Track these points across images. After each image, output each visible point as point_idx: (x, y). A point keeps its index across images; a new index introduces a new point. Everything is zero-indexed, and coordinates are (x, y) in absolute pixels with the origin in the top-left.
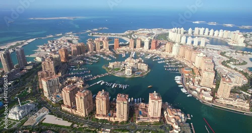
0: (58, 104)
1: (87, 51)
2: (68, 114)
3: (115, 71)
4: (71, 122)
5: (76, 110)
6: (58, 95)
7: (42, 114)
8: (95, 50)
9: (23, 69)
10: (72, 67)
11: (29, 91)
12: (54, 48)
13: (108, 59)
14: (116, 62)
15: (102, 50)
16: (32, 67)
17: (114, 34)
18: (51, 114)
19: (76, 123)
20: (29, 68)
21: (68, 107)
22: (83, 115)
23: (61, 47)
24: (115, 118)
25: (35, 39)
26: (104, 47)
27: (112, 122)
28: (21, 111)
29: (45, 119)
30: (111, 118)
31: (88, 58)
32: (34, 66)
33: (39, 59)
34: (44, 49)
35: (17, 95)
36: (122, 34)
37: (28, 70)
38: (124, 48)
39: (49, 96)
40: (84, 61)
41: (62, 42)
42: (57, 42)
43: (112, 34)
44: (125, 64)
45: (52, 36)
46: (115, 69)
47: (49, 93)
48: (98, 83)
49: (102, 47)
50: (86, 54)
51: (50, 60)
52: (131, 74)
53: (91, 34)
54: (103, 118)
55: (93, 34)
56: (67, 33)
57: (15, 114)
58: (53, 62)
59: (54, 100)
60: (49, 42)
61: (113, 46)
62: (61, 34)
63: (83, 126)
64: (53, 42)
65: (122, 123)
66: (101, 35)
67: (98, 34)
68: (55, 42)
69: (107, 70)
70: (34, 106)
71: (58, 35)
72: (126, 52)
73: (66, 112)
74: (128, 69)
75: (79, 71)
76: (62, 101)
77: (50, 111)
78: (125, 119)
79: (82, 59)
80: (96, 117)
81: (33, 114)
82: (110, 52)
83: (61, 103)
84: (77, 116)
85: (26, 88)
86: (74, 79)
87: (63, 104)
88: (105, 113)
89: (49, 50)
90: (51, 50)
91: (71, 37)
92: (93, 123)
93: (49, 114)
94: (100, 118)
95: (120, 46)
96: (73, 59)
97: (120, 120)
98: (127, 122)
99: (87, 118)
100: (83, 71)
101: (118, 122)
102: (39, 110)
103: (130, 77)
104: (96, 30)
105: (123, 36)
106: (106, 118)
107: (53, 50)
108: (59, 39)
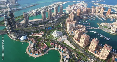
0: (72, 36)
1: (90, 13)
2: (75, 43)
3: (104, 28)
4: (76, 47)
5: (79, 42)
6: (73, 32)
7: (64, 38)
8: (95, 13)
9: (61, 15)
10: (81, 19)
11: (61, 26)
12: (75, 8)
13: (101, 20)
14: (106, 23)
15: (99, 14)
16: (64, 15)
17: (108, 5)
18: (68, 40)
19: (78, 49)
20: (63, 15)
21: (76, 40)
22: (82, 46)
23: (78, 8)
24: (99, 56)
25: (67, 2)
26: (101, 12)
27: (96, 57)
28: (57, 34)
29: (65, 41)
30: (96, 54)
31: (90, 16)
32: (65, 15)
33: (68, 12)
34: (70, 7)
35: (57, 26)
36: (114, 6)
37: (63, 16)
38: (113, 15)
39: (69, 31)
40: (88, 17)
41: (79, 5)
42: (77, 5)
43: (107, 5)
44: (111, 26)
45: (75, 1)
46: (104, 27)
47: (69, 30)
48: (93, 32)
49: (99, 12)
50: (89, 14)
51: (73, 14)
52: (114, 32)
53: (94, 3)
54: (92, 52)
55: (95, 4)
56: (82, 1)
57: (55, 34)
58: (74, 15)
59: (70, 34)
60: (73, 4)
61: (106, 13)
62: (79, 1)
63: (81, 52)
64: (75, 5)
65: (102, 60)
66: (100, 5)
67: (98, 4)
68: (76, 5)
69: (99, 26)
70: (62, 33)
71: (78, 1)
72: (113, 18)
73: (74, 41)
74: (113, 29)
75: (84, 23)
76: (74, 35)
77: (67, 38)
78: (105, 59)
79: (87, 16)
80: (88, 50)
81: (61, 37)
82: (103, 16)
83: (73, 36)
84: (79, 46)
85: (61, 24)
86: (81, 26)
87: (74, 37)
88: (93, 50)
89: (72, 8)
90: (73, 9)
91: (84, 3)
92: (86, 52)
93: (67, 39)
94: (90, 51)
95: (111, 13)
96: (83, 15)
97: (101, 58)
98: (105, 61)
99: (83, 49)
100: (86, 23)
101: (99, 58)
102: (63, 36)
103: (113, 34)
104: (97, 1)
105: (114, 7)
106: (93, 53)
107: (74, 9)
108: (78, 4)
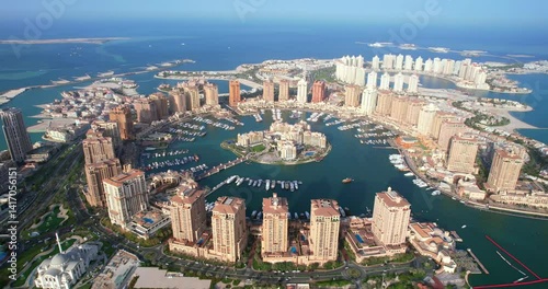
0: (157, 240)
1: (171, 113)
2: (189, 262)
3: (258, 154)
4: (208, 278)
6: (147, 216)
7: (122, 269)
8: (189, 108)
9: (25, 164)
10: (148, 149)
11: (64, 214)
12: (85, 109)
13: (227, 127)
14: (251, 133)
15: (204, 107)
16: (46, 156)
17: (215, 73)
18: (147, 264)
19: (222, 279)
20: (38, 158)
21: (188, 243)
22: (231, 257)
23: (103, 105)
24: (311, 257)
25: (23, 89)
26: (209, 102)
27: (303, 266)
29: (136, 278)
30: (300, 258)
32: (50, 153)
33: (57, 137)
34: (59, 111)
35: (34, 226)
36: (234, 72)
37: (39, 163)
38: (252, 102)
39: (127, 222)
41: (99, 94)
42: (86, 95)
43: (211, 73)
44: (273, 137)
45: (65, 82)
46: (254, 149)
47: (125, 215)
48: (228, 182)
49: (203, 102)
50: (170, 119)
52: (294, 156)
53: (161, 74)
54: (281, 260)
55: (165, 75)
56: (103, 75)
58: (109, 139)
59: (140, 228)
60: (65, 95)
61: (227, 99)
62: (88, 77)
63: (242, 284)
64: (77, 95)
66: (184, 75)
67: (178, 74)
68: (82, 95)
69: (234, 151)
70: (95, 250)
71: (81, 79)
72: (259, 109)
73: (184, 255)
74: (286, 147)
76: (169, 228)
77: (141, 257)
78: (333, 257)
79: (165, 129)
80: (265, 260)
81: (100, 271)
82: (224, 111)
83: (166, 234)
84: (216, 263)
85: (52, 206)
86: (169, 176)
87: (171, 235)
88: (284, 247)
89: (75, 115)
90: (79, 114)
91: (117, 83)
92: (261, 274)
93: (142, 265)
94: (273, 261)
95: (244, 97)
96: (144, 133)
98: (339, 261)
99: (242, 266)
100: (180, 157)
101: (317, 263)
102: (110, 258)
104: (168, 65)
105: (237, 76)
106: (289, 259)
107: (84, 114)
108: (89, 88)
